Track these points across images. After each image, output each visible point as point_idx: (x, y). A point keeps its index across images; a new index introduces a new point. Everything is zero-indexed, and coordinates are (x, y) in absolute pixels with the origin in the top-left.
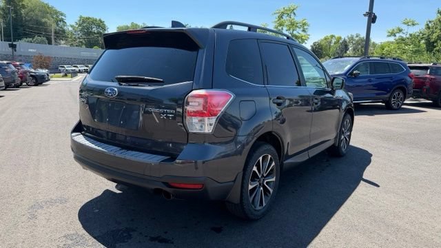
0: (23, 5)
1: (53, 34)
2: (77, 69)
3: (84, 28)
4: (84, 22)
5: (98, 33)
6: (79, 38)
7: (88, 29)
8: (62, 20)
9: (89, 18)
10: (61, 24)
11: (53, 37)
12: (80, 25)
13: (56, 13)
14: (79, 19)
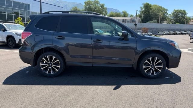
0: (151, 8)
1: (160, 19)
2: (164, 33)
3: (175, 15)
4: (175, 12)
5: (181, 17)
6: (172, 20)
7: (177, 15)
8: (166, 13)
9: (178, 10)
10: (165, 14)
11: (159, 20)
12: (173, 14)
13: (165, 10)
14: (173, 11)
